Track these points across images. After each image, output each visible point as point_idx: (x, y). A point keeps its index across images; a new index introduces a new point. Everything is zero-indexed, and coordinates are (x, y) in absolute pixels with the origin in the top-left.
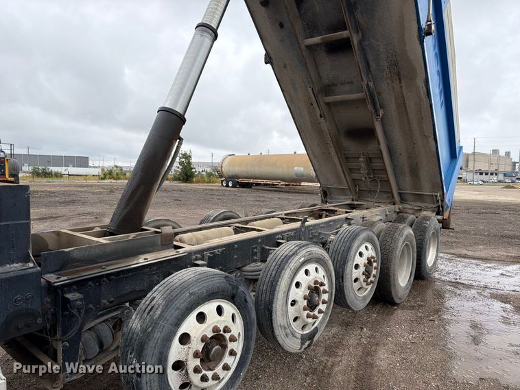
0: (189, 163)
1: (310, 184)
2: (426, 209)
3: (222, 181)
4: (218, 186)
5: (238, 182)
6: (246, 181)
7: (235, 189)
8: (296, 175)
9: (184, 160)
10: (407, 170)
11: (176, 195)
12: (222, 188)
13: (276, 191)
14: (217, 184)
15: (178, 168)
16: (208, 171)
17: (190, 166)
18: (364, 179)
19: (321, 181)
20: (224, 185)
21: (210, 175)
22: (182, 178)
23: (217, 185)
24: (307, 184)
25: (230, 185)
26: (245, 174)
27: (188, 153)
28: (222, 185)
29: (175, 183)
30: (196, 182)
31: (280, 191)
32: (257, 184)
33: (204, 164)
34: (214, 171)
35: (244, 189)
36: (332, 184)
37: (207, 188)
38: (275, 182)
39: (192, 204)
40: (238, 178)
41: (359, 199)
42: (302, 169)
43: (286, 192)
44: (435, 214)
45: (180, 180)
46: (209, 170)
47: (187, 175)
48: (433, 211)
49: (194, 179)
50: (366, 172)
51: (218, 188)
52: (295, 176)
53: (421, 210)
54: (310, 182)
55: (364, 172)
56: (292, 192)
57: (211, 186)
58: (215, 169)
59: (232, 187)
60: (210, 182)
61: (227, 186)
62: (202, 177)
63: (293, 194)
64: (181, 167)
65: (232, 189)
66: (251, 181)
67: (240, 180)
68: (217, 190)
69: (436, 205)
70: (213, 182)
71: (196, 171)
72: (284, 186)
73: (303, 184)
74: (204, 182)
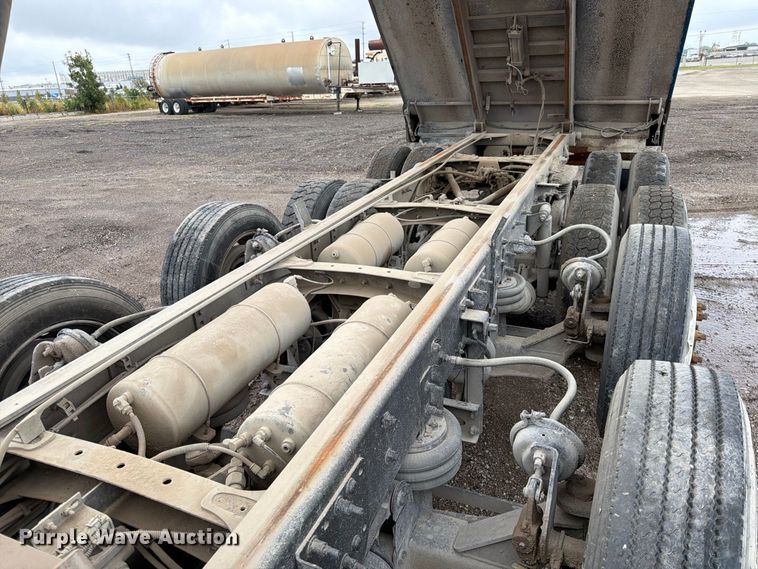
0: (91, 75)
1: (317, 97)
2: (628, 134)
3: (160, 105)
4: (154, 114)
5: (190, 103)
6: (204, 100)
7: (186, 116)
8: (291, 81)
9: (77, 69)
10: (605, 52)
11: (79, 140)
12: (164, 117)
13: (260, 114)
14: (151, 110)
15: (71, 85)
16: (129, 87)
17: (93, 80)
18: (509, 81)
19: (406, 93)
20: (166, 110)
21: (134, 94)
22: (83, 105)
23: (151, 112)
24: (312, 97)
25: (177, 110)
26: (199, 88)
27: (83, 56)
28: (162, 111)
29: (72, 116)
30: (112, 111)
31: (266, 113)
32: (224, 105)
33: (117, 75)
34: (138, 86)
35: (204, 116)
36: (434, 98)
37: (135, 119)
38: (256, 98)
39: (116, 159)
40: (189, 96)
41: (489, 124)
42: (300, 70)
43: (278, 114)
44: (644, 143)
45: (80, 109)
46: (129, 85)
47: (90, 97)
48: (641, 138)
49: (107, 105)
50: (520, 63)
51: (155, 118)
52: (289, 85)
53: (616, 138)
54: (317, 93)
55: (514, 63)
56: (288, 114)
57: (142, 115)
58: (140, 82)
59: (181, 113)
60: (138, 108)
61: (172, 112)
62: (121, 100)
63: (293, 118)
64: (76, 84)
65: (182, 117)
66: (214, 99)
67: (193, 100)
68: (156, 122)
69: (647, 125)
70: (143, 107)
71: (106, 90)
72: (272, 104)
73: (305, 97)
74: (126, 108)
